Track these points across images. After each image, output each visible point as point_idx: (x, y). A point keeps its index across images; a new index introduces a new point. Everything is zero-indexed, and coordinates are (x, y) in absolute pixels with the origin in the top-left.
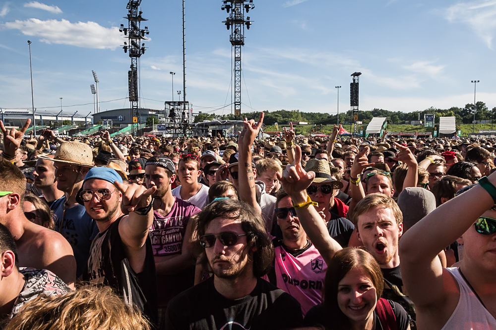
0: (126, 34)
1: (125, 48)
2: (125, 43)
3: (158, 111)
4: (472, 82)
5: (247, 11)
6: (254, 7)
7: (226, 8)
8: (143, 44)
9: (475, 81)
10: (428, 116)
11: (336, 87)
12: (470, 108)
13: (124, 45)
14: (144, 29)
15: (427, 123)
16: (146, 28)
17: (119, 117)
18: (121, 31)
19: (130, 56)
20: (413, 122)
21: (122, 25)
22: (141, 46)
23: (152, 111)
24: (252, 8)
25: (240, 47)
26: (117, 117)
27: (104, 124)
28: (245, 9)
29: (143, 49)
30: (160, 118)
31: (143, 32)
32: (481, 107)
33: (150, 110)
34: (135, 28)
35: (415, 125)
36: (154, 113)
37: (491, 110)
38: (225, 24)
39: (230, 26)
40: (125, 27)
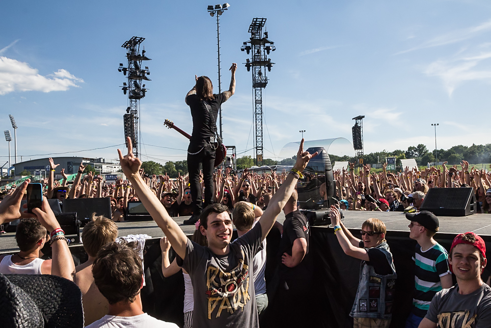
0: (125, 74)
1: (125, 89)
2: (125, 84)
3: (93, 159)
4: (432, 125)
5: (268, 53)
6: (275, 49)
7: (245, 49)
8: (144, 86)
9: (435, 124)
10: (390, 159)
11: (300, 131)
12: (413, 150)
13: (123, 85)
14: (144, 69)
15: (389, 166)
16: (146, 68)
17: (47, 167)
18: (120, 71)
19: (131, 97)
20: (374, 165)
21: (121, 65)
22: (142, 87)
23: (87, 159)
24: (273, 50)
25: (261, 89)
26: (44, 166)
27: (36, 175)
28: (266, 51)
29: (144, 91)
30: (96, 168)
31: (143, 72)
32: (423, 149)
33: (84, 158)
34: (137, 67)
35: (376, 168)
36: (88, 162)
37: (432, 152)
38: (246, 66)
39: (251, 68)
40: (124, 67)
